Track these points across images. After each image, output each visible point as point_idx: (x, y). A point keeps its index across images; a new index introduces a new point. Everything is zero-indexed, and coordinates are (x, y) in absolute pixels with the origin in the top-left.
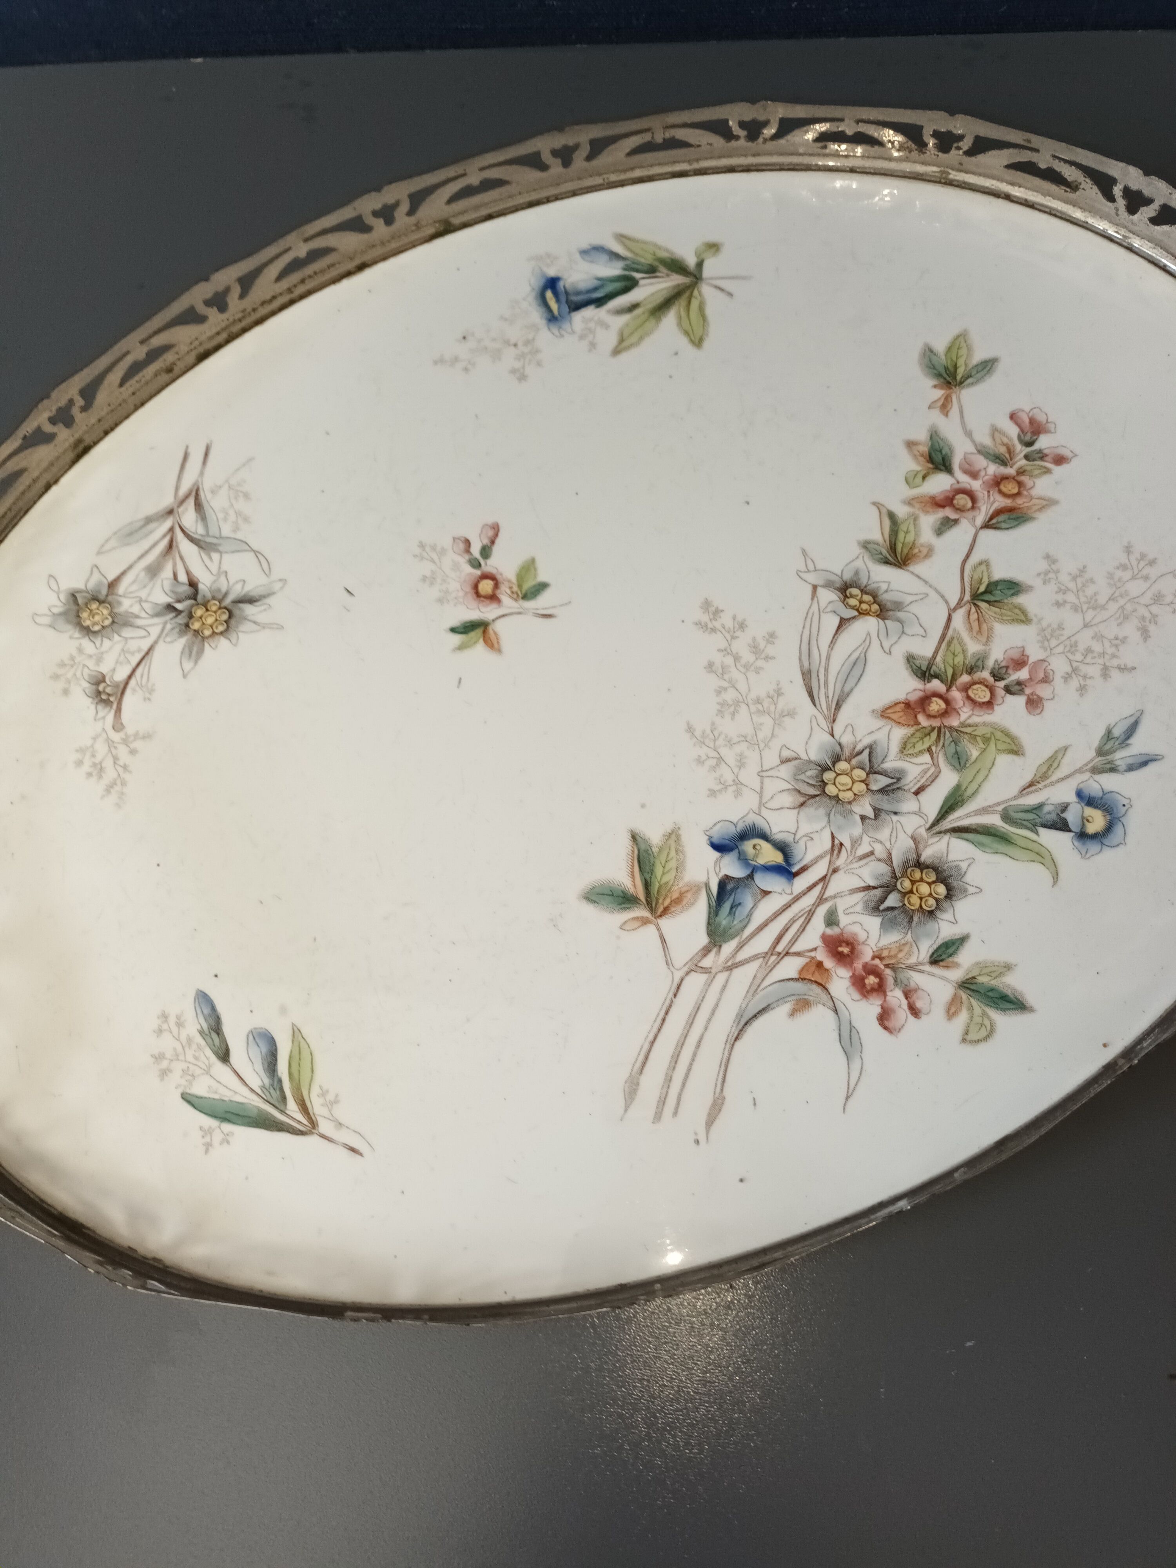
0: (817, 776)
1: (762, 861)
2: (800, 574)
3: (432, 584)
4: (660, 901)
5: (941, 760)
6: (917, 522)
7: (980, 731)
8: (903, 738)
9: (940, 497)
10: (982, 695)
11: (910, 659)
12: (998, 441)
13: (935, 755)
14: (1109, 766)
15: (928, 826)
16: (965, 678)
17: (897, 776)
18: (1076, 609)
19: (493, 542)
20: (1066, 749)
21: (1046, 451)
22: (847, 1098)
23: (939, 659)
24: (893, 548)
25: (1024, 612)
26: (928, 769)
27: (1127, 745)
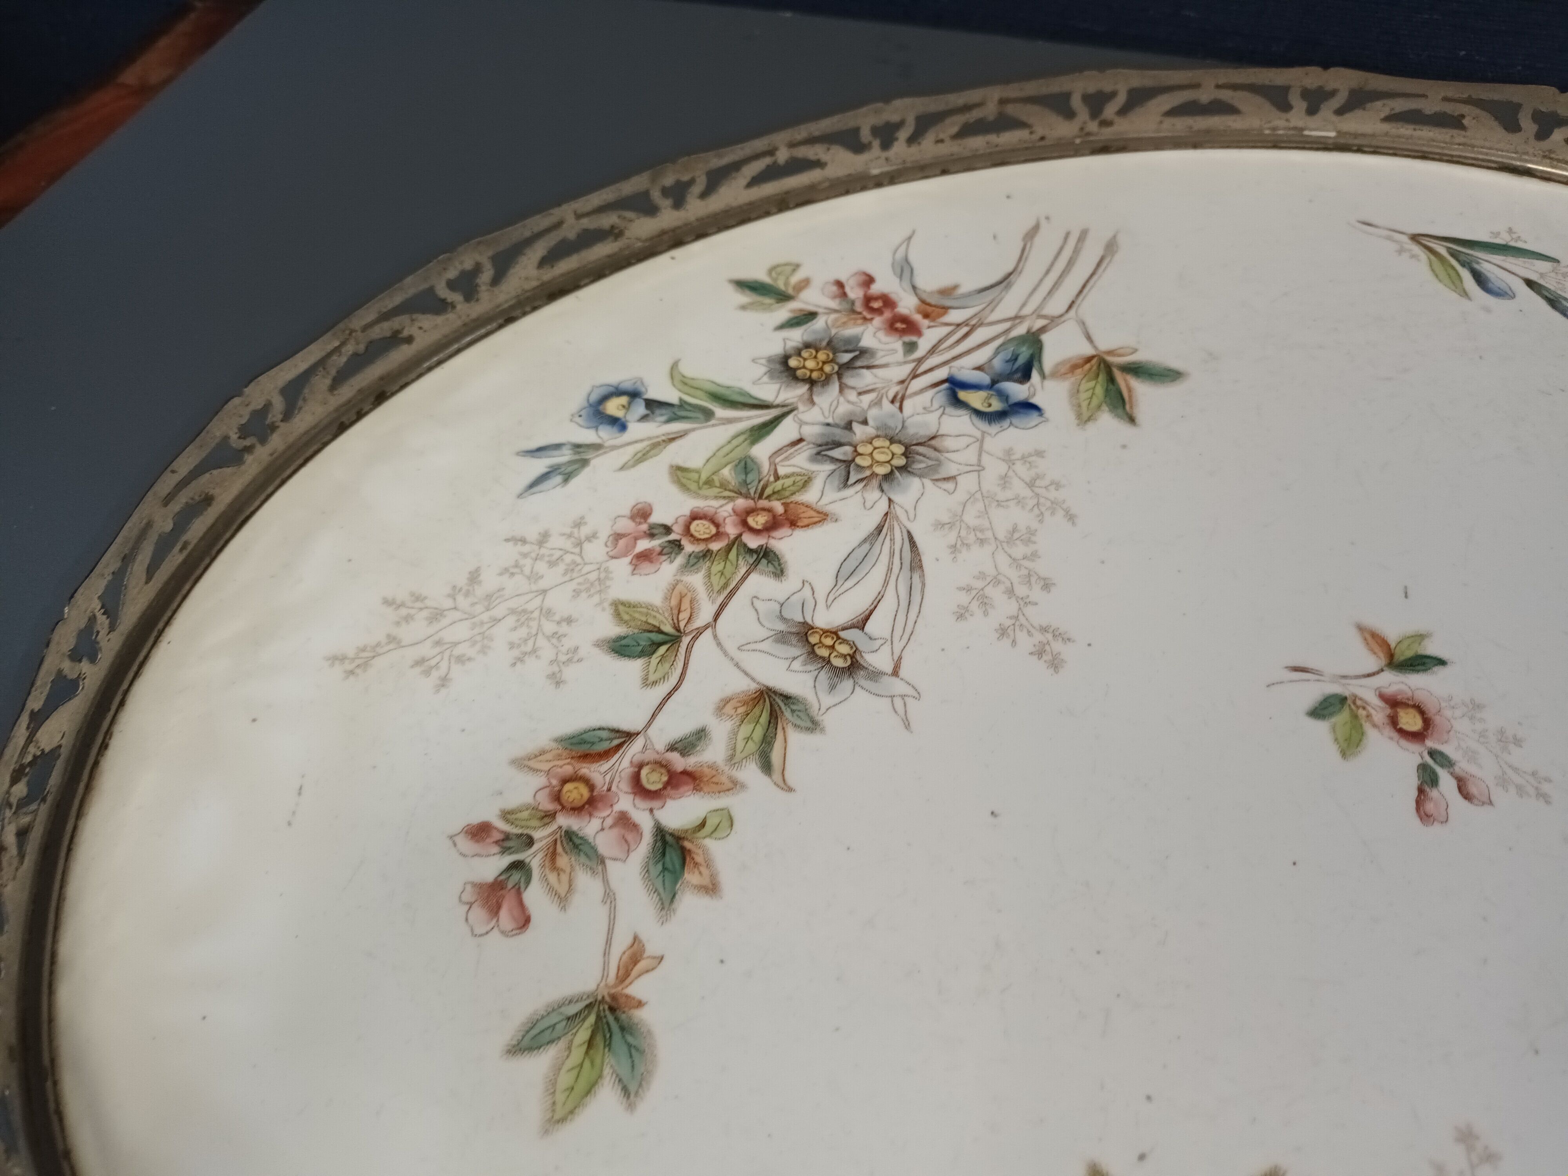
0: (914, 462)
1: (982, 394)
2: (917, 695)
3: (1502, 732)
4: (1095, 368)
5: (766, 467)
6: (730, 752)
7: (715, 491)
8: (805, 491)
9: (687, 788)
10: (701, 528)
11: (780, 572)
12: (564, 878)
13: (772, 473)
14: (581, 450)
15: (795, 412)
16: (715, 546)
17: (819, 457)
18: (548, 613)
19: (1421, 791)
20: (622, 468)
21: (496, 849)
22: (910, 238)
23: (743, 570)
24: (774, 717)
25: (617, 615)
26: (782, 461)
27: (551, 467)
